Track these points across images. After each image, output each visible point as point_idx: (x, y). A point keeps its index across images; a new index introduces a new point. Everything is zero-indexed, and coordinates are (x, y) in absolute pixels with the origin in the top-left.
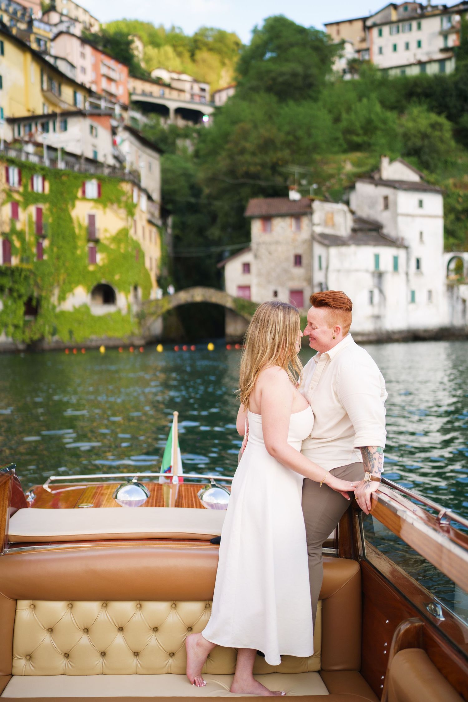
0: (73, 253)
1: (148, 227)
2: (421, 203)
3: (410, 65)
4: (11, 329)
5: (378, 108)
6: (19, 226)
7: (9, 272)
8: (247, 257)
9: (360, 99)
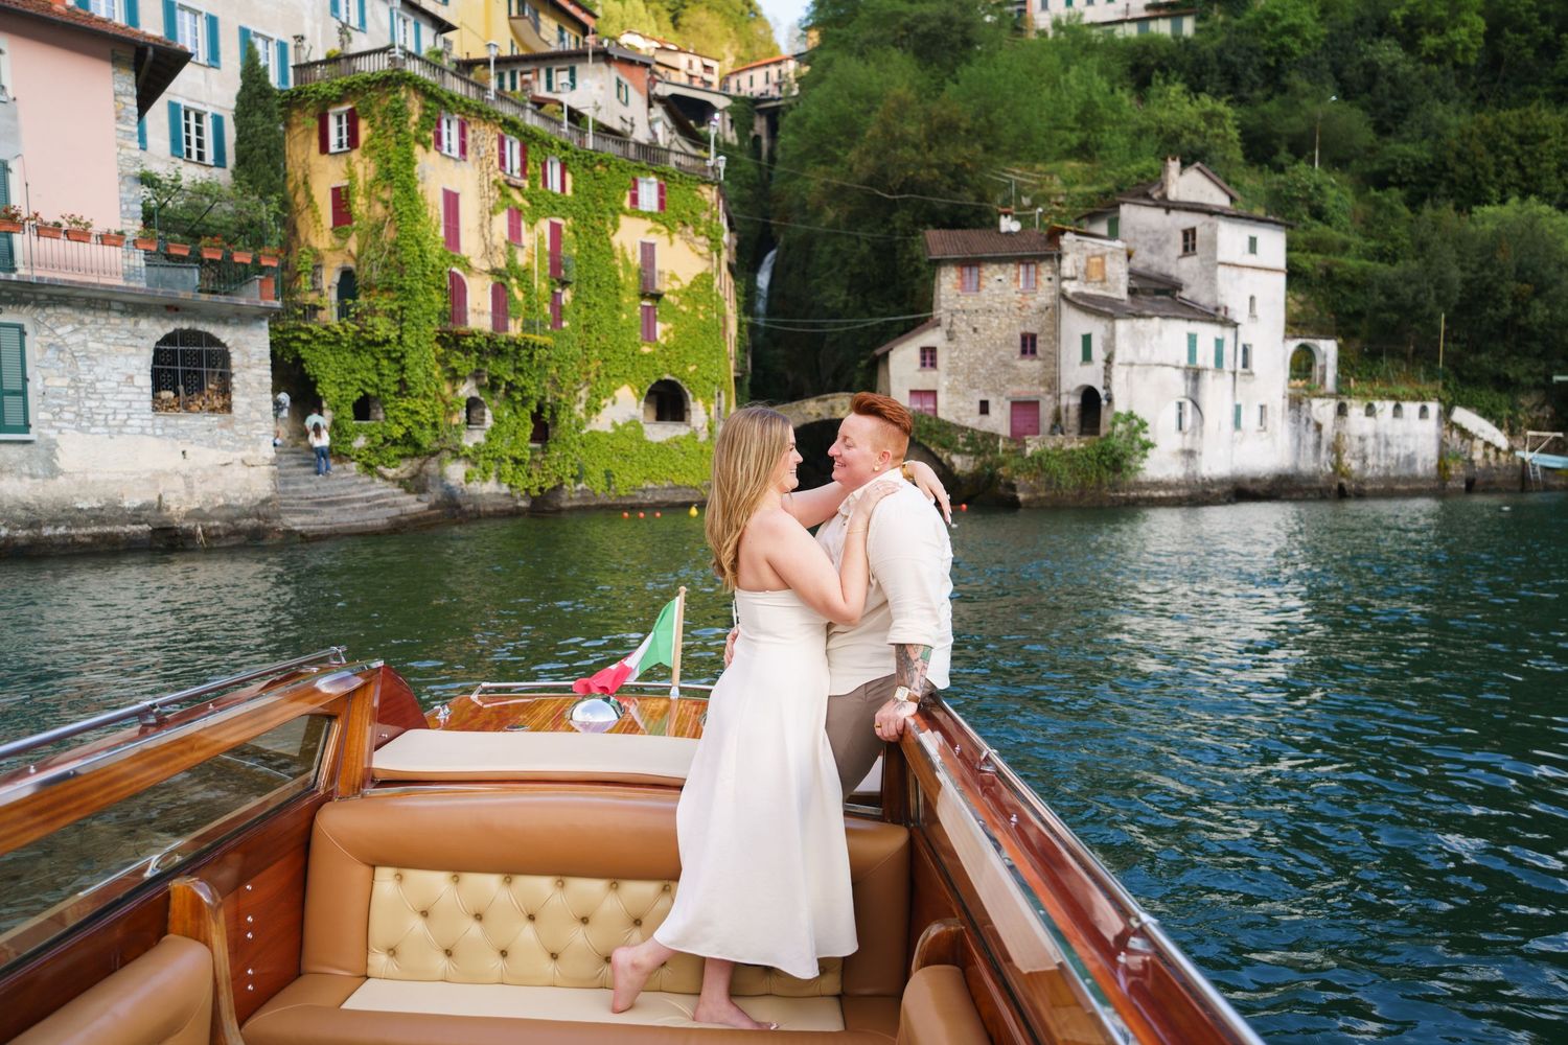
0: (615, 318)
1: (729, 279)
2: (1253, 242)
3: (1121, 22)
4: (508, 467)
5: (1102, 84)
6: (522, 259)
7: (511, 349)
8: (931, 338)
9: (1067, 70)
